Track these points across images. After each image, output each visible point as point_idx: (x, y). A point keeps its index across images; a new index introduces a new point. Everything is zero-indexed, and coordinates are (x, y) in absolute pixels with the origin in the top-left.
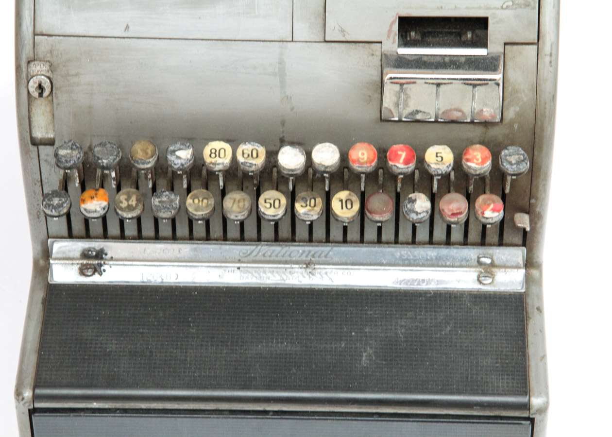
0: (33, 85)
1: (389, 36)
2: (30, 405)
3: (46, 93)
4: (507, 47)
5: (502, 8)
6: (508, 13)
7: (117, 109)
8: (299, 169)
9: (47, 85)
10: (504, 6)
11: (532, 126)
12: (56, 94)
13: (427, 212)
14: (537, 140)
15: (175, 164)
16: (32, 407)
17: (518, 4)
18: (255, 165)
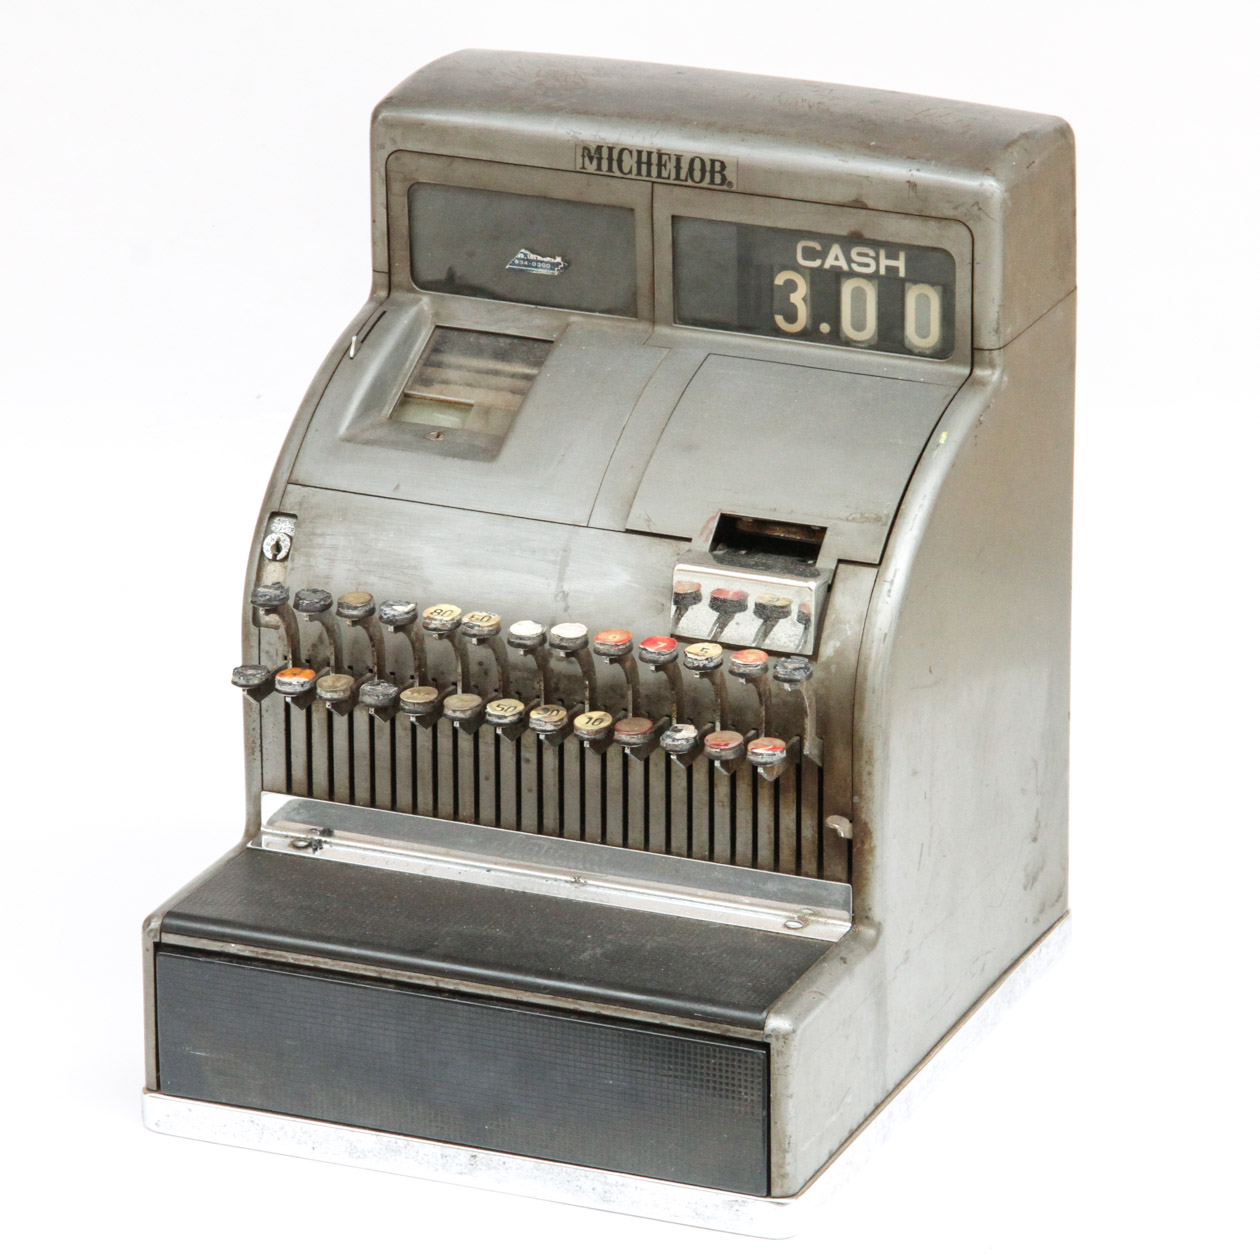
0: (269, 542)
1: (701, 534)
2: (155, 936)
3: (281, 556)
4: (841, 566)
5: (847, 520)
6: (854, 526)
7: (360, 584)
8: (529, 638)
9: (285, 545)
10: (850, 518)
11: (853, 671)
12: (293, 555)
13: (687, 740)
14: (858, 693)
15: (385, 614)
16: (157, 940)
17: (867, 518)
18: (479, 626)
